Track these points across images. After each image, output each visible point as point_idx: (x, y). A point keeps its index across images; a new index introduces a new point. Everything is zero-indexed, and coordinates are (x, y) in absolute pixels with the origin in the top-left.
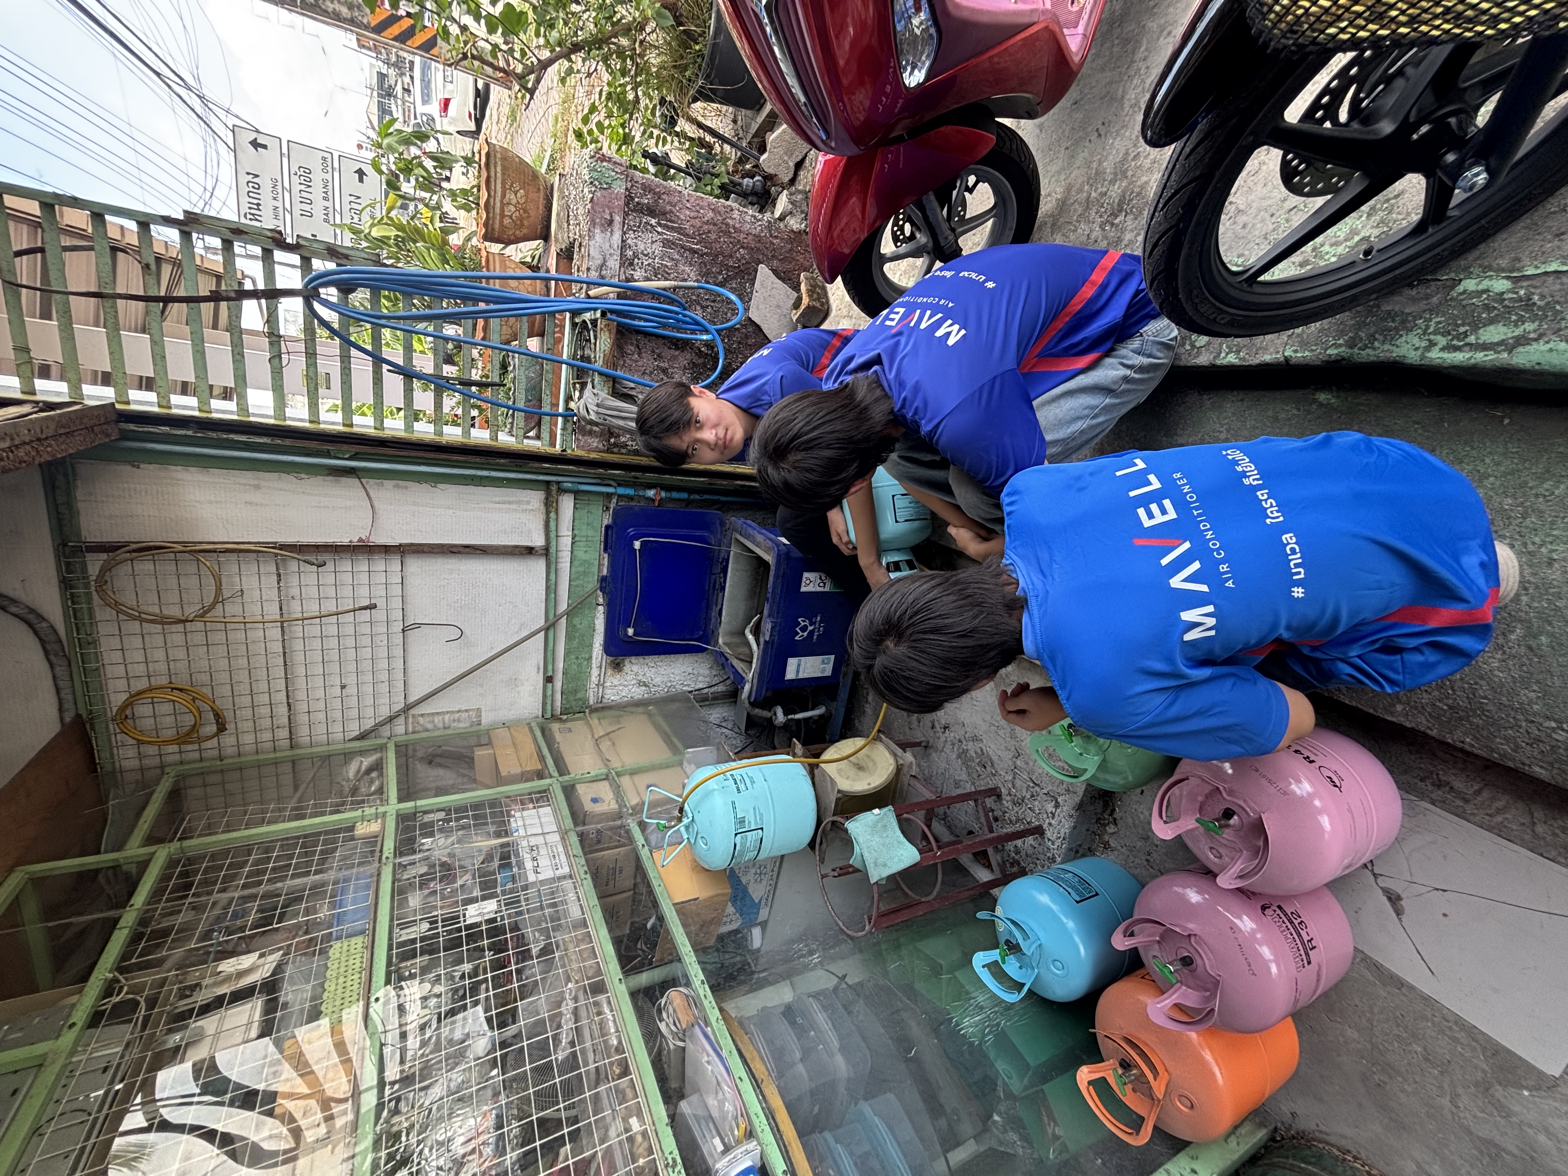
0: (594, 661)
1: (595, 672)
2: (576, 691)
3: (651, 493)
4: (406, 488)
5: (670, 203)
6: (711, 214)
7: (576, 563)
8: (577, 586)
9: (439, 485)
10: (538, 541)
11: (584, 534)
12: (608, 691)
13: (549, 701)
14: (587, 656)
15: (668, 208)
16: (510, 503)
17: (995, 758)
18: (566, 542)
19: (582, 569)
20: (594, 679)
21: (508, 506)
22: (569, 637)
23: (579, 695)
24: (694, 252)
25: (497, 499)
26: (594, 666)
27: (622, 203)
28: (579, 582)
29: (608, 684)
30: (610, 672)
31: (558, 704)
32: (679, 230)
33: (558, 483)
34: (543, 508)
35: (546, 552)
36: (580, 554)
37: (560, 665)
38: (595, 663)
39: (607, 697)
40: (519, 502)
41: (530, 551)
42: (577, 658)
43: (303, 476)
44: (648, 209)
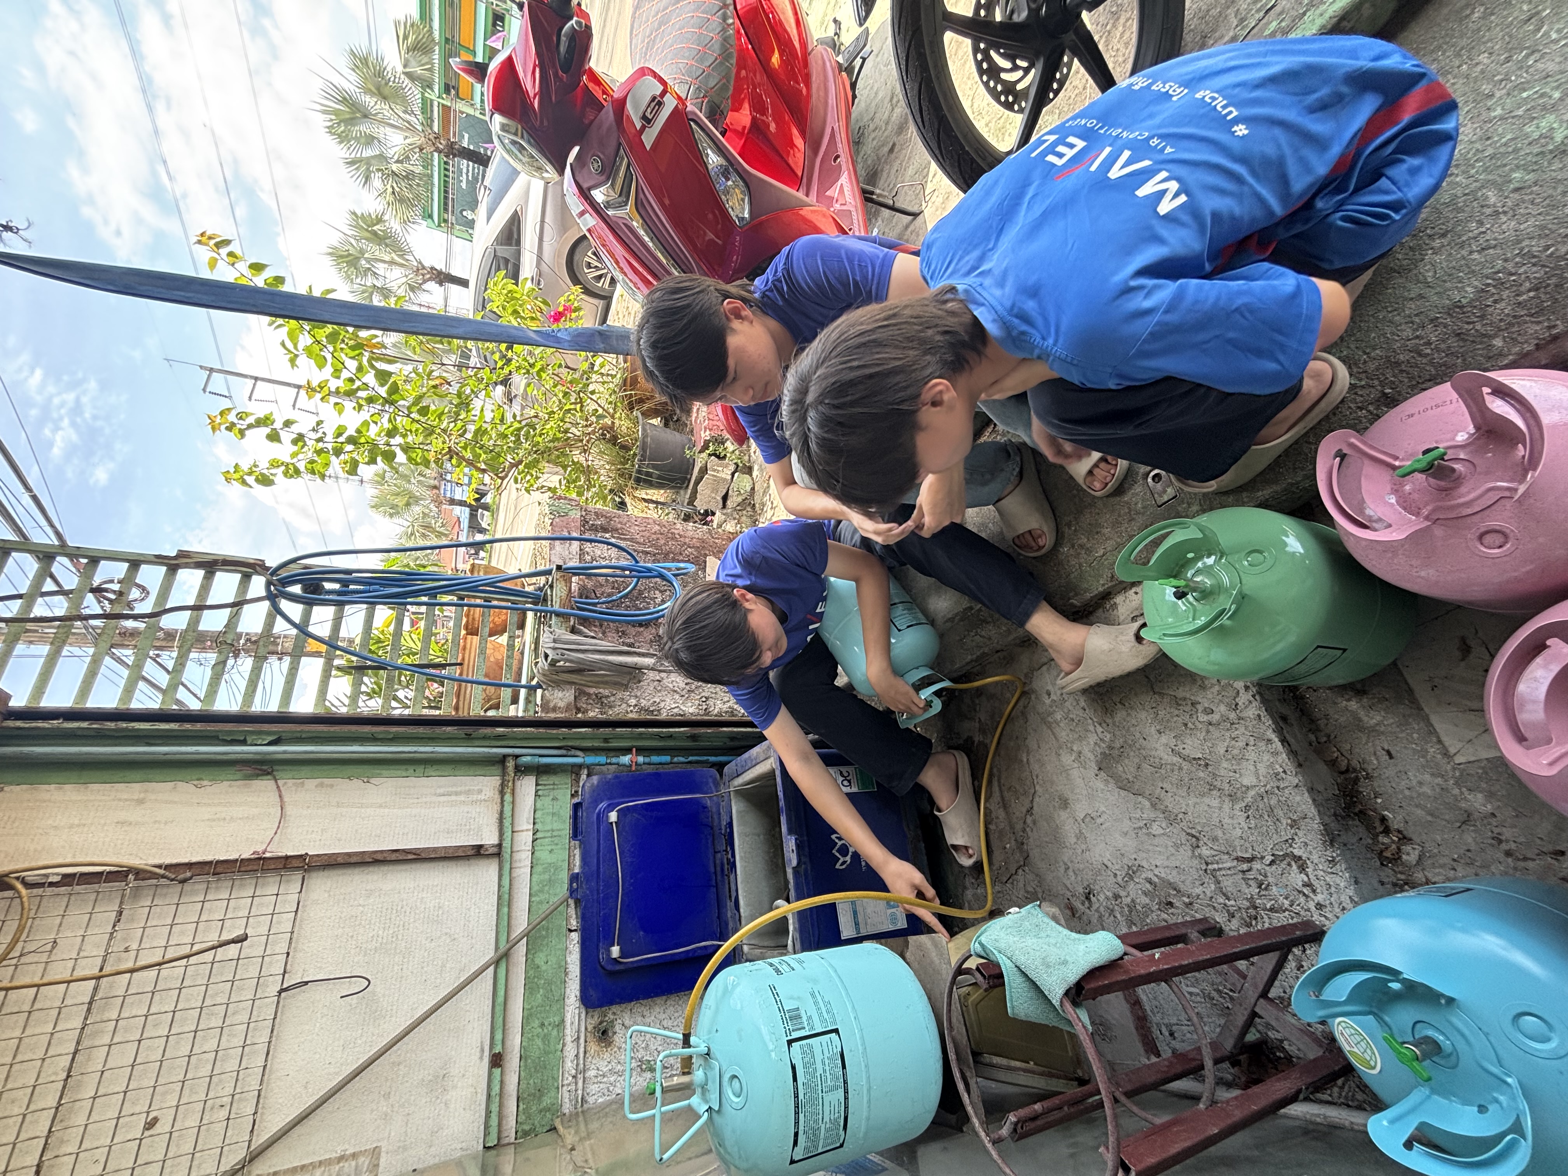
0: (568, 1031)
1: (570, 1051)
2: (540, 1092)
3: (626, 759)
4: (332, 786)
5: (620, 523)
6: (657, 527)
7: (538, 869)
8: (541, 902)
9: (372, 780)
10: (490, 838)
11: (549, 827)
12: (593, 1088)
13: (494, 1121)
14: (557, 1019)
15: (619, 526)
16: (457, 794)
17: (1173, 877)
18: (524, 839)
19: (547, 877)
20: (569, 1065)
21: (453, 798)
22: (530, 987)
23: (546, 1101)
24: (647, 553)
25: (439, 791)
26: (568, 1039)
27: (578, 524)
28: (542, 897)
29: (591, 1073)
30: (593, 1047)
31: (511, 1123)
32: (631, 540)
33: (517, 757)
34: (497, 797)
35: (497, 853)
36: (543, 855)
37: (515, 1040)
38: (570, 1032)
39: (591, 1100)
40: (468, 792)
41: (478, 852)
42: (543, 1025)
43: (205, 783)
44: (602, 528)
